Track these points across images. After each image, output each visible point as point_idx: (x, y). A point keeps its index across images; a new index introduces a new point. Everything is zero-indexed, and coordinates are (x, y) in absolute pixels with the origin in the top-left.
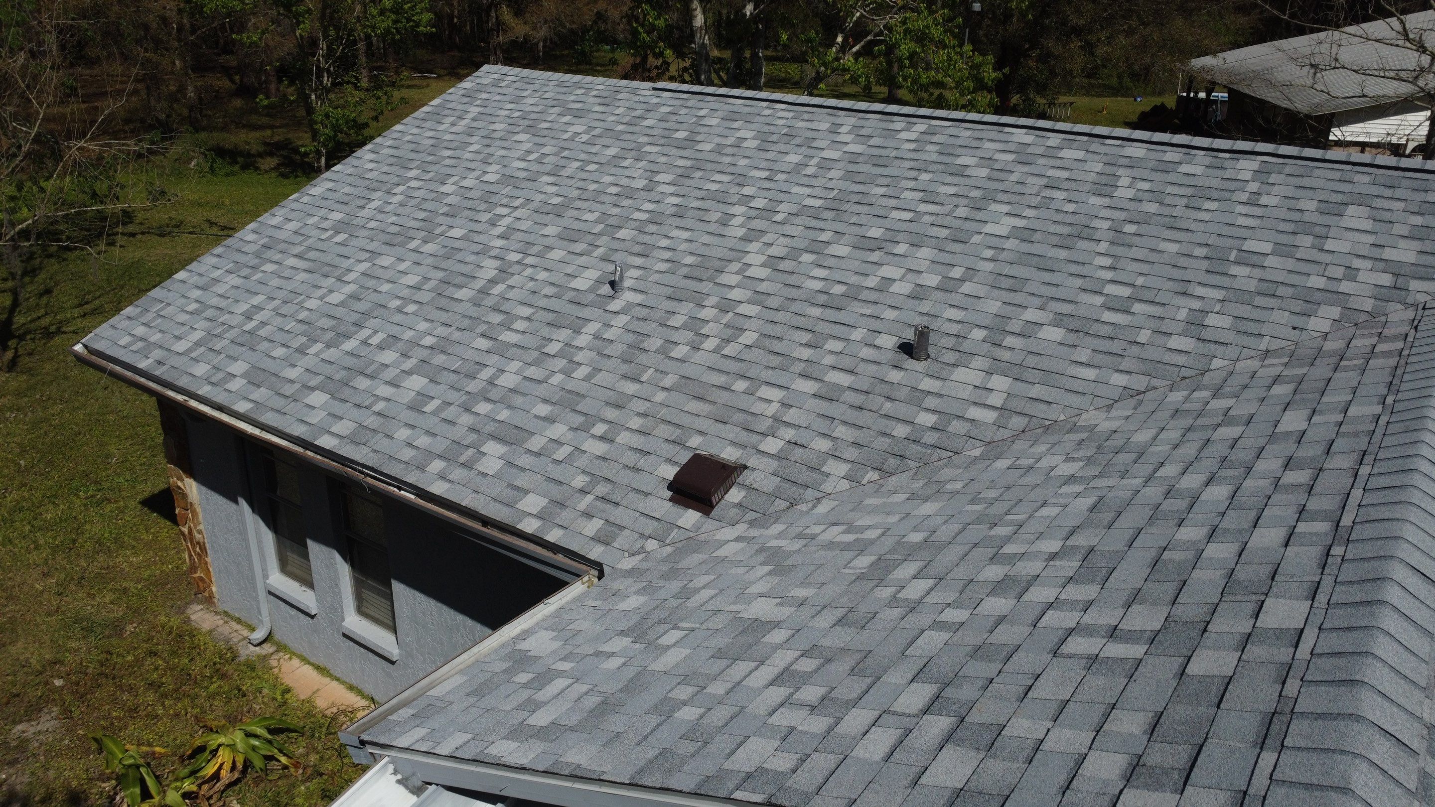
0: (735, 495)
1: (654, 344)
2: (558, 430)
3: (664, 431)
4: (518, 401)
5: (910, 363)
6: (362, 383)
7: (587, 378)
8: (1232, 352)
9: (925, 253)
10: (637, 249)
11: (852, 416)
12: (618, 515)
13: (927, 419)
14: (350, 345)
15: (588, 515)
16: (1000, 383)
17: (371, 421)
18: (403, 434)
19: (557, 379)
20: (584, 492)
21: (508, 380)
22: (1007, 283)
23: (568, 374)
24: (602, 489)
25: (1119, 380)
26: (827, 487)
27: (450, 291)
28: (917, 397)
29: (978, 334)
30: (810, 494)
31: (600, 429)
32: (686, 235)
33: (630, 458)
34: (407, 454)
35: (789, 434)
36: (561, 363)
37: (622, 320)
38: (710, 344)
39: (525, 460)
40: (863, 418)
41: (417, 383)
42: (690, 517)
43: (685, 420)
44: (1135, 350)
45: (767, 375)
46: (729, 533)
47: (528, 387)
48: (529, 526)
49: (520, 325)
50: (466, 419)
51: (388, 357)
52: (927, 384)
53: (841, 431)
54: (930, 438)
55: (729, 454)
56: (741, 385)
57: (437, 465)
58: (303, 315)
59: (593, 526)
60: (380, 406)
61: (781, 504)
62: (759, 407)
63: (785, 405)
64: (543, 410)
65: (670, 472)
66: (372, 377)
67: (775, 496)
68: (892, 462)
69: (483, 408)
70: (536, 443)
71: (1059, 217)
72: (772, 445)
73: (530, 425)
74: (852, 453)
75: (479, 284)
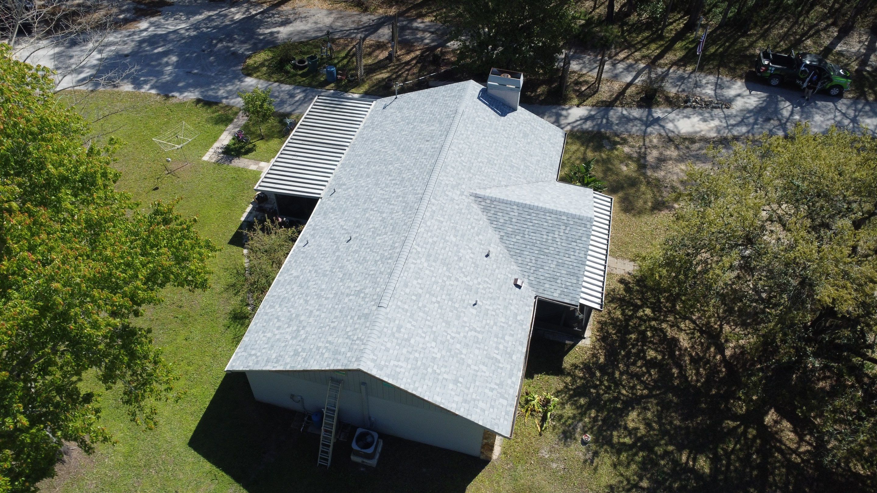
1: (490, 295)
2: (512, 308)
3: (509, 291)
4: (507, 317)
5: (490, 256)
6: (509, 350)
7: (500, 305)
9: (462, 251)
13: (501, 256)
14: (499, 357)
16: (492, 245)
17: (518, 343)
19: (501, 310)
21: (503, 320)
24: (522, 299)
31: (511, 301)
32: (457, 293)
33: (515, 296)
34: (523, 333)
36: (497, 311)
37: (484, 302)
38: (489, 286)
39: (520, 312)
41: (507, 338)
43: (507, 288)
47: (504, 316)
49: (488, 322)
50: (514, 325)
51: (501, 347)
64: (509, 312)
66: (507, 348)
69: (510, 323)
70: (516, 311)
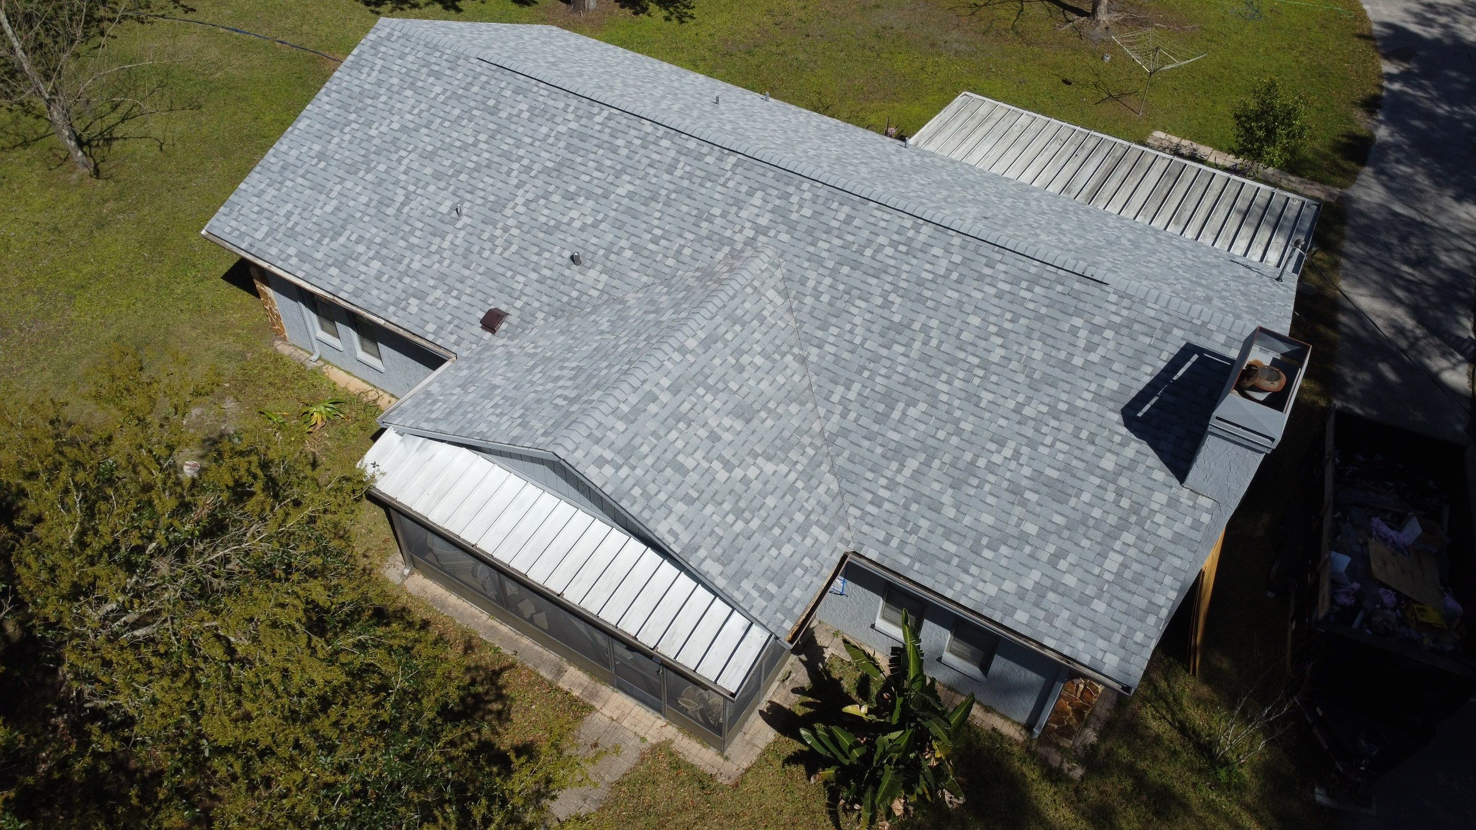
0: (504, 326)
1: (476, 249)
2: (438, 293)
3: (479, 295)
4: (421, 277)
5: (574, 267)
6: (352, 263)
7: (449, 266)
8: (686, 267)
9: (590, 203)
10: (469, 188)
11: (549, 291)
12: (463, 333)
13: (575, 294)
14: (342, 240)
15: (452, 333)
16: (604, 278)
17: (361, 285)
18: (375, 292)
19: (436, 266)
20: (450, 323)
21: (416, 265)
22: (618, 224)
23: (440, 263)
24: (456, 322)
25: (644, 279)
26: (536, 324)
27: (383, 209)
28: (574, 282)
29: (601, 252)
30: (530, 326)
31: (455, 293)
32: (490, 181)
33: (466, 308)
34: (379, 303)
35: (525, 299)
36: (437, 257)
37: (462, 233)
38: (499, 250)
39: (426, 308)
40: (553, 292)
41: (376, 264)
42: (488, 335)
43: (487, 290)
44: (654, 264)
45: (520, 269)
46: (500, 342)
47: (424, 269)
48: (430, 337)
49: (418, 233)
50: (400, 286)
52: (578, 277)
53: (545, 299)
54: (574, 303)
55: (503, 308)
56: (509, 274)
57: (392, 309)
58: (315, 219)
59: (453, 338)
60: (362, 277)
61: (520, 330)
62: (515, 286)
63: (525, 285)
64: (432, 282)
65: (482, 315)
66: (356, 260)
67: (517, 327)
68: (560, 313)
69: (407, 280)
70: (430, 299)
71: (648, 186)
72: (518, 304)
73: (427, 290)
74: (546, 309)
75: (397, 205)
